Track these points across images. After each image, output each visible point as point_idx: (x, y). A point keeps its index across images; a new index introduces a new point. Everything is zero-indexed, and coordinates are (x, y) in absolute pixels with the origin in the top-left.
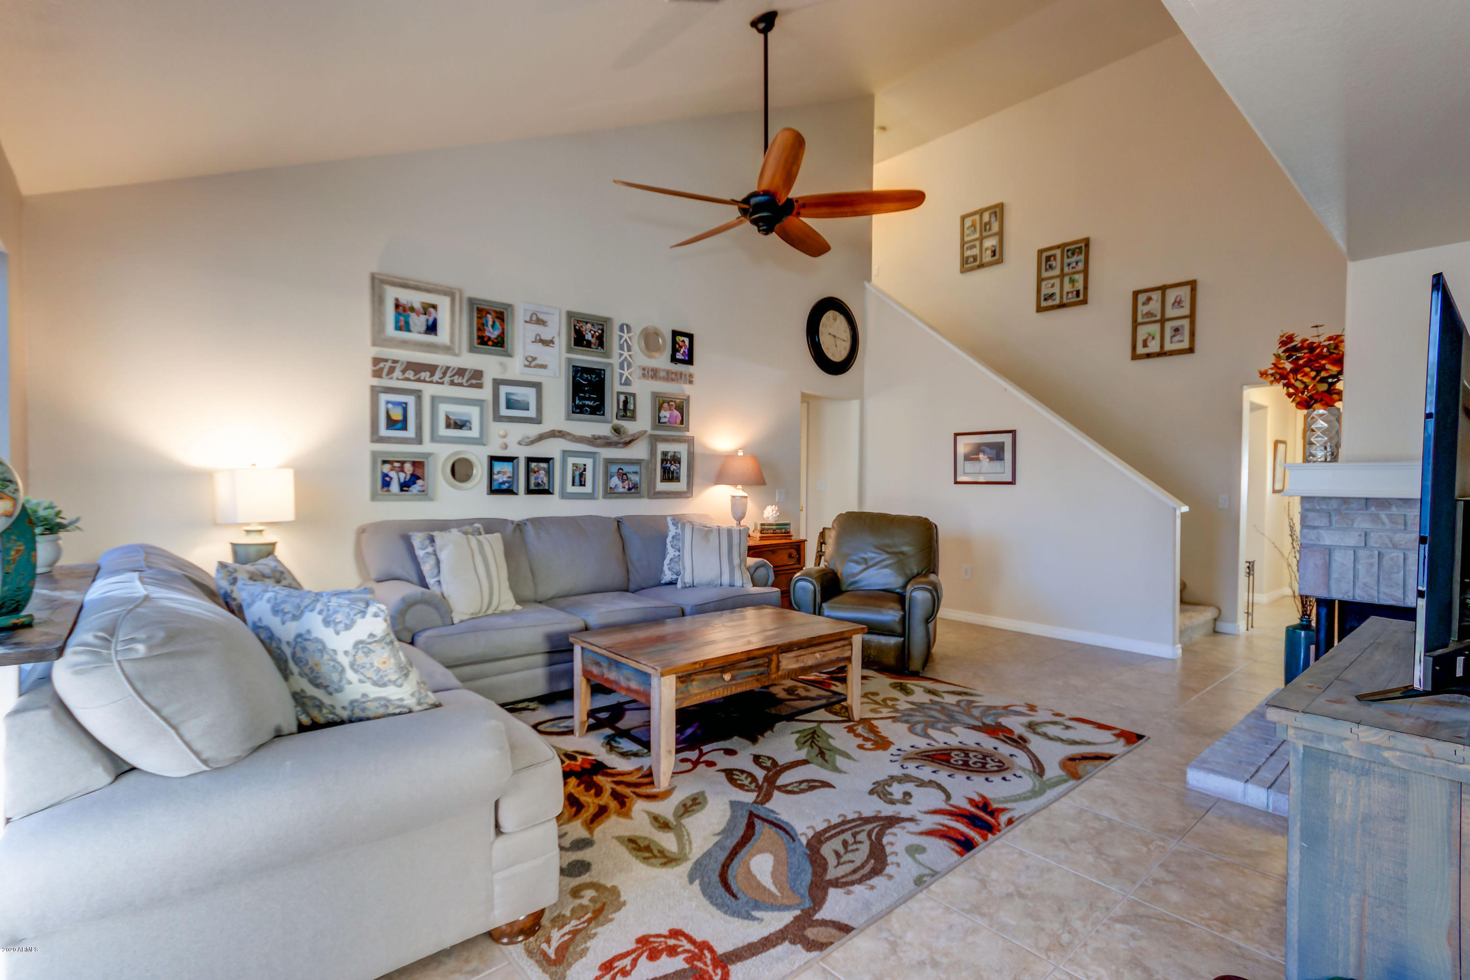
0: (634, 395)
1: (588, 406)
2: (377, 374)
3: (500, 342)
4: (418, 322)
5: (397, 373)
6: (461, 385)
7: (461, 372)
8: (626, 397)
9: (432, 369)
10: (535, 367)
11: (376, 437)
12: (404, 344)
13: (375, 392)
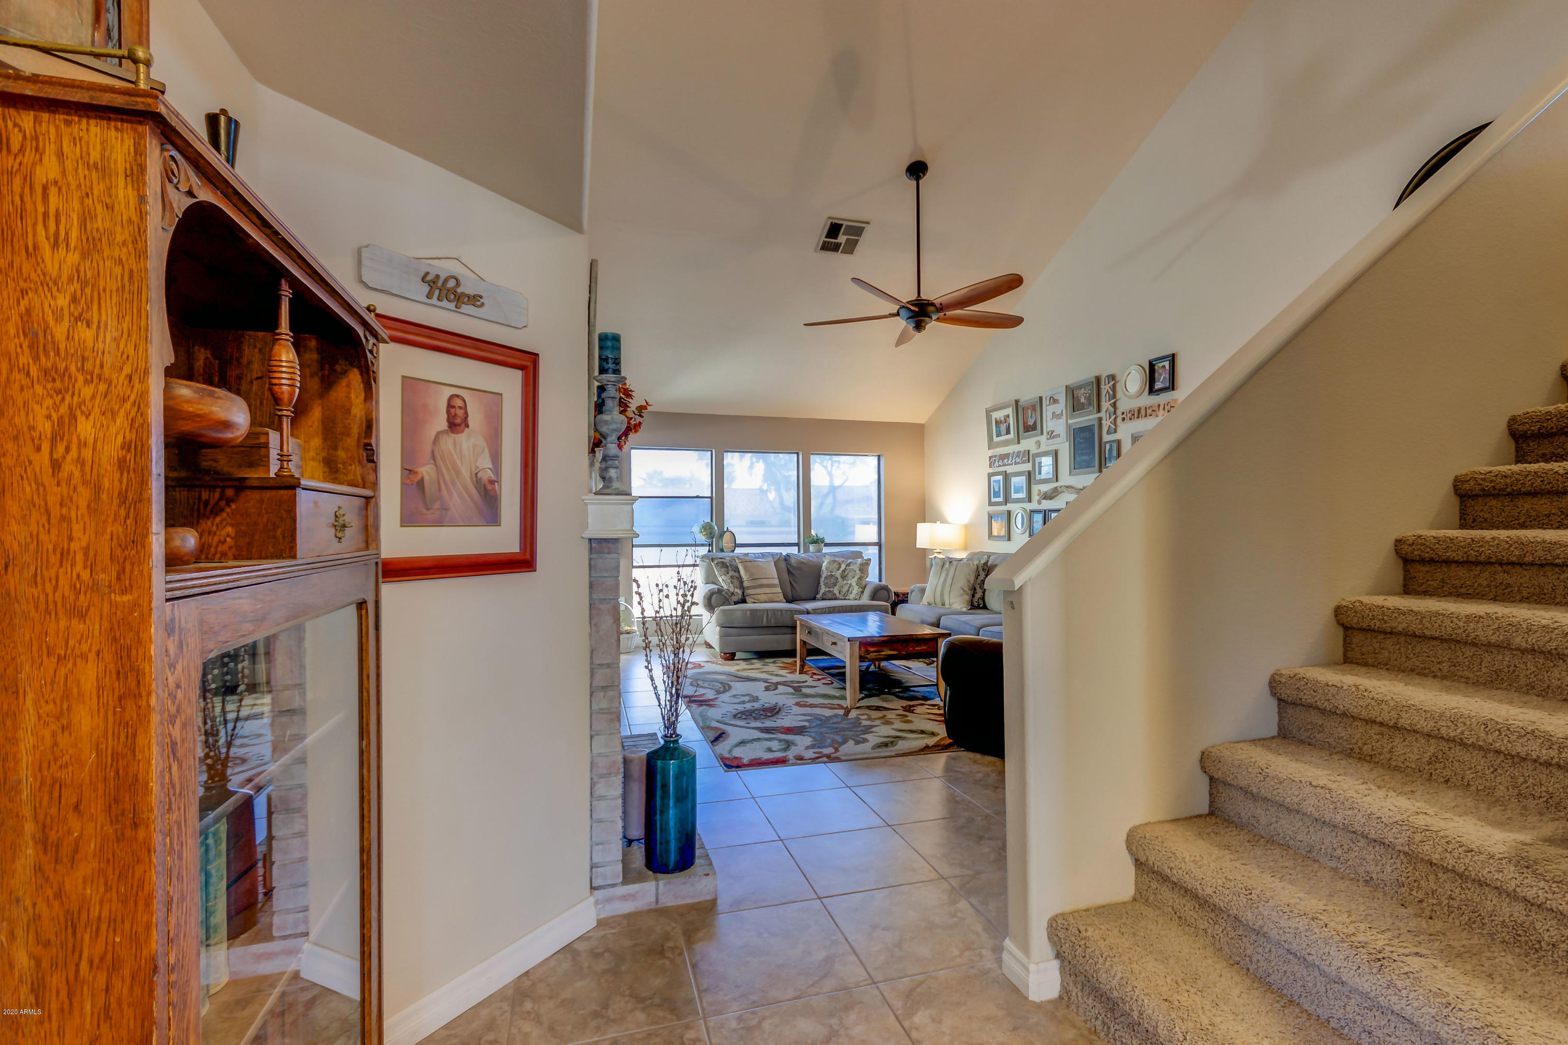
0: (1119, 442)
1: (1084, 461)
2: (990, 467)
3: (1034, 428)
4: (1003, 428)
5: (996, 464)
6: (1019, 463)
7: (1019, 452)
8: (1111, 446)
9: (1007, 456)
10: (1053, 437)
11: (991, 504)
12: (999, 445)
13: (990, 475)
